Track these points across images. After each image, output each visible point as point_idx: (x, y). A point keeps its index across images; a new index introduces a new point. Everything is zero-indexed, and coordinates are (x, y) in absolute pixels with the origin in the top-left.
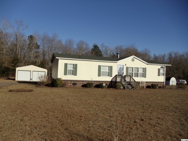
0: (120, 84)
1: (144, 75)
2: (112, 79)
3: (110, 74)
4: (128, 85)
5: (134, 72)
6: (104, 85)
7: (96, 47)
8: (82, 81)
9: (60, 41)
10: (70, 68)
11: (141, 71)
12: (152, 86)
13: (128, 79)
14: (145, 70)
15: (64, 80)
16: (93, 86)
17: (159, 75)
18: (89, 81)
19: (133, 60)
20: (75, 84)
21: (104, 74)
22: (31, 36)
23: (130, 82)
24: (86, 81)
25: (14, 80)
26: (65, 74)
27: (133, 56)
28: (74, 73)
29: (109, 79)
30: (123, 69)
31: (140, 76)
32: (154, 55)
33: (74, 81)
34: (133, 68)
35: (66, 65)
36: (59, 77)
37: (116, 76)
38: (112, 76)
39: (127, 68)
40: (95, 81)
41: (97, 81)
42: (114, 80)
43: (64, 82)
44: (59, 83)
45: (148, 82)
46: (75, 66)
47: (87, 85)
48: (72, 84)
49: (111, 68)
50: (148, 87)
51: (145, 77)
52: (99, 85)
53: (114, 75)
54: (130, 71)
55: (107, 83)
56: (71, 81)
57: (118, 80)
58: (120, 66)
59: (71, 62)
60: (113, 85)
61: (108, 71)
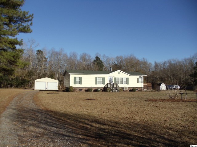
0: (109, 89)
1: (127, 83)
2: (105, 86)
3: (103, 83)
4: (115, 89)
5: (120, 81)
6: (99, 89)
7: (97, 58)
8: (85, 88)
9: (65, 55)
10: (77, 80)
11: (125, 80)
12: (132, 90)
13: (115, 86)
14: (127, 79)
15: (74, 88)
16: (93, 90)
17: (138, 82)
18: (89, 88)
19: (119, 73)
20: (81, 90)
21: (100, 83)
22: (39, 50)
23: (116, 88)
24: (88, 88)
25: (34, 89)
26: (75, 83)
27: (119, 70)
28: (80, 82)
29: (103, 86)
30: (112, 79)
31: (125, 84)
32: (155, 63)
33: (80, 88)
34: (119, 78)
35: (75, 78)
36: (71, 85)
37: (107, 84)
38: (104, 84)
39: (115, 78)
40: (93, 88)
41: (95, 88)
42: (106, 86)
43: (74, 89)
44: (71, 89)
45: (130, 87)
46: (81, 78)
47: (88, 90)
48: (79, 90)
49: (104, 79)
50: (130, 91)
51: (128, 84)
52: (96, 90)
53: (106, 83)
54: (117, 80)
55: (101, 88)
56: (78, 88)
57: (109, 86)
58: (110, 77)
59: (78, 76)
60: (105, 89)
61: (102, 81)
